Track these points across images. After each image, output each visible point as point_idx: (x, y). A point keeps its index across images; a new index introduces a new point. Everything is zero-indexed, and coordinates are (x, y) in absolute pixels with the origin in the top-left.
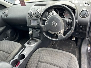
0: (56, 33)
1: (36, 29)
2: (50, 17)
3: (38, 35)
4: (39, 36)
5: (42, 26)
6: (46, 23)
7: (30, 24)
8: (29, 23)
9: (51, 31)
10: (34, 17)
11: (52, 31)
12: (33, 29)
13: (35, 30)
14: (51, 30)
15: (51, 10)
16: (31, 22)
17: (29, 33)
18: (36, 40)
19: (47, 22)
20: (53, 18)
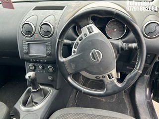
0: (101, 76)
1: (44, 65)
2: (84, 38)
3: (50, 78)
4: (52, 81)
5: (62, 59)
6: (73, 54)
7: (28, 53)
8: (24, 51)
9: (87, 71)
10: (37, 37)
11: (91, 73)
12: (35, 64)
13: (40, 66)
14: (88, 69)
15: (85, 21)
16: (29, 49)
17: (27, 76)
18: (43, 89)
19: (76, 50)
20: (91, 41)
